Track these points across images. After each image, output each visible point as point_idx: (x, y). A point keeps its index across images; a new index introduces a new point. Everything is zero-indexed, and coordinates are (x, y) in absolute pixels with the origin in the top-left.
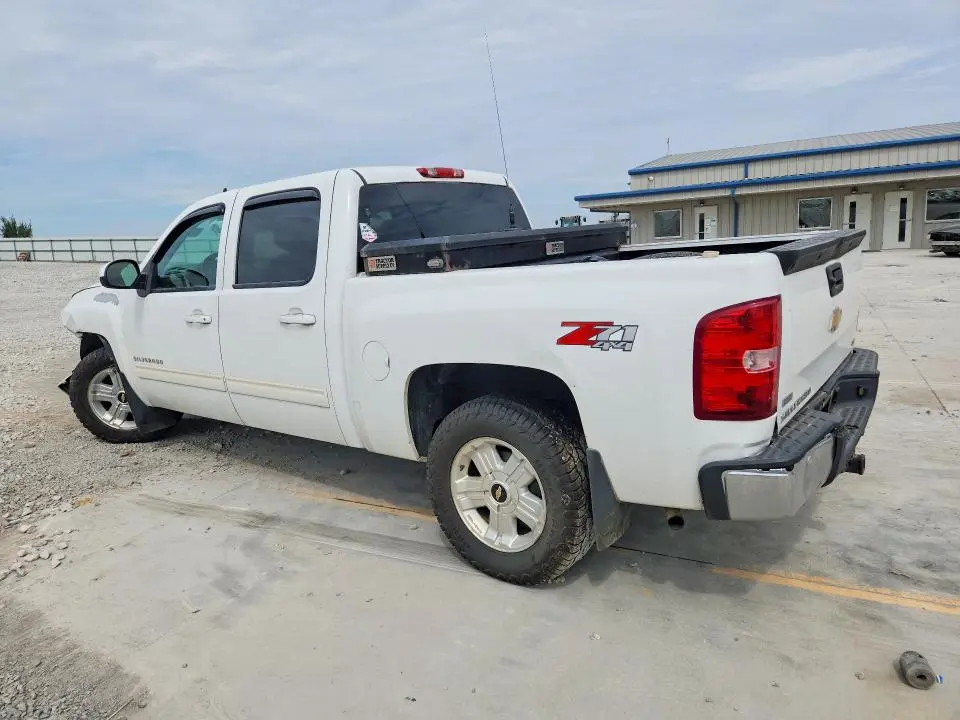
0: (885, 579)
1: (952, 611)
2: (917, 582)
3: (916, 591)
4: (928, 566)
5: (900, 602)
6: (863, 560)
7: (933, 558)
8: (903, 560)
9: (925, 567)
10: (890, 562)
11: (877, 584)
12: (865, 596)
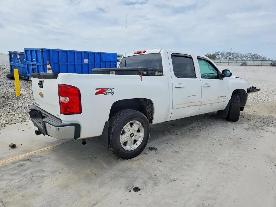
0: (29, 158)
1: (12, 159)
2: (22, 160)
3: (21, 159)
4: (22, 165)
5: (22, 155)
6: (37, 158)
7: (22, 168)
8: (29, 163)
9: (22, 164)
10: (31, 161)
11: (30, 156)
12: (30, 153)
